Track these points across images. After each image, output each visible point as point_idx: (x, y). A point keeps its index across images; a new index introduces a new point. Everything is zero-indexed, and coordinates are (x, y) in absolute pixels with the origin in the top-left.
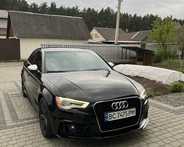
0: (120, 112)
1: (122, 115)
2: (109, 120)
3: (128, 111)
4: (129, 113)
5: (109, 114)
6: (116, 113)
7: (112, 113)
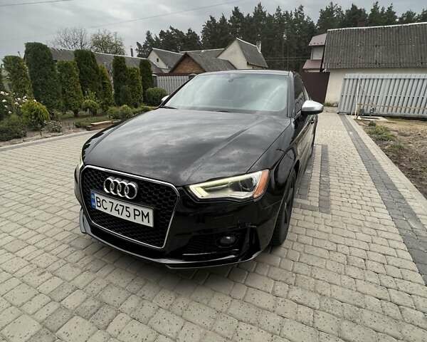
0: (115, 202)
1: (118, 210)
2: (97, 208)
3: (132, 207)
4: (135, 215)
5: (96, 195)
6: (108, 200)
7: (102, 198)
